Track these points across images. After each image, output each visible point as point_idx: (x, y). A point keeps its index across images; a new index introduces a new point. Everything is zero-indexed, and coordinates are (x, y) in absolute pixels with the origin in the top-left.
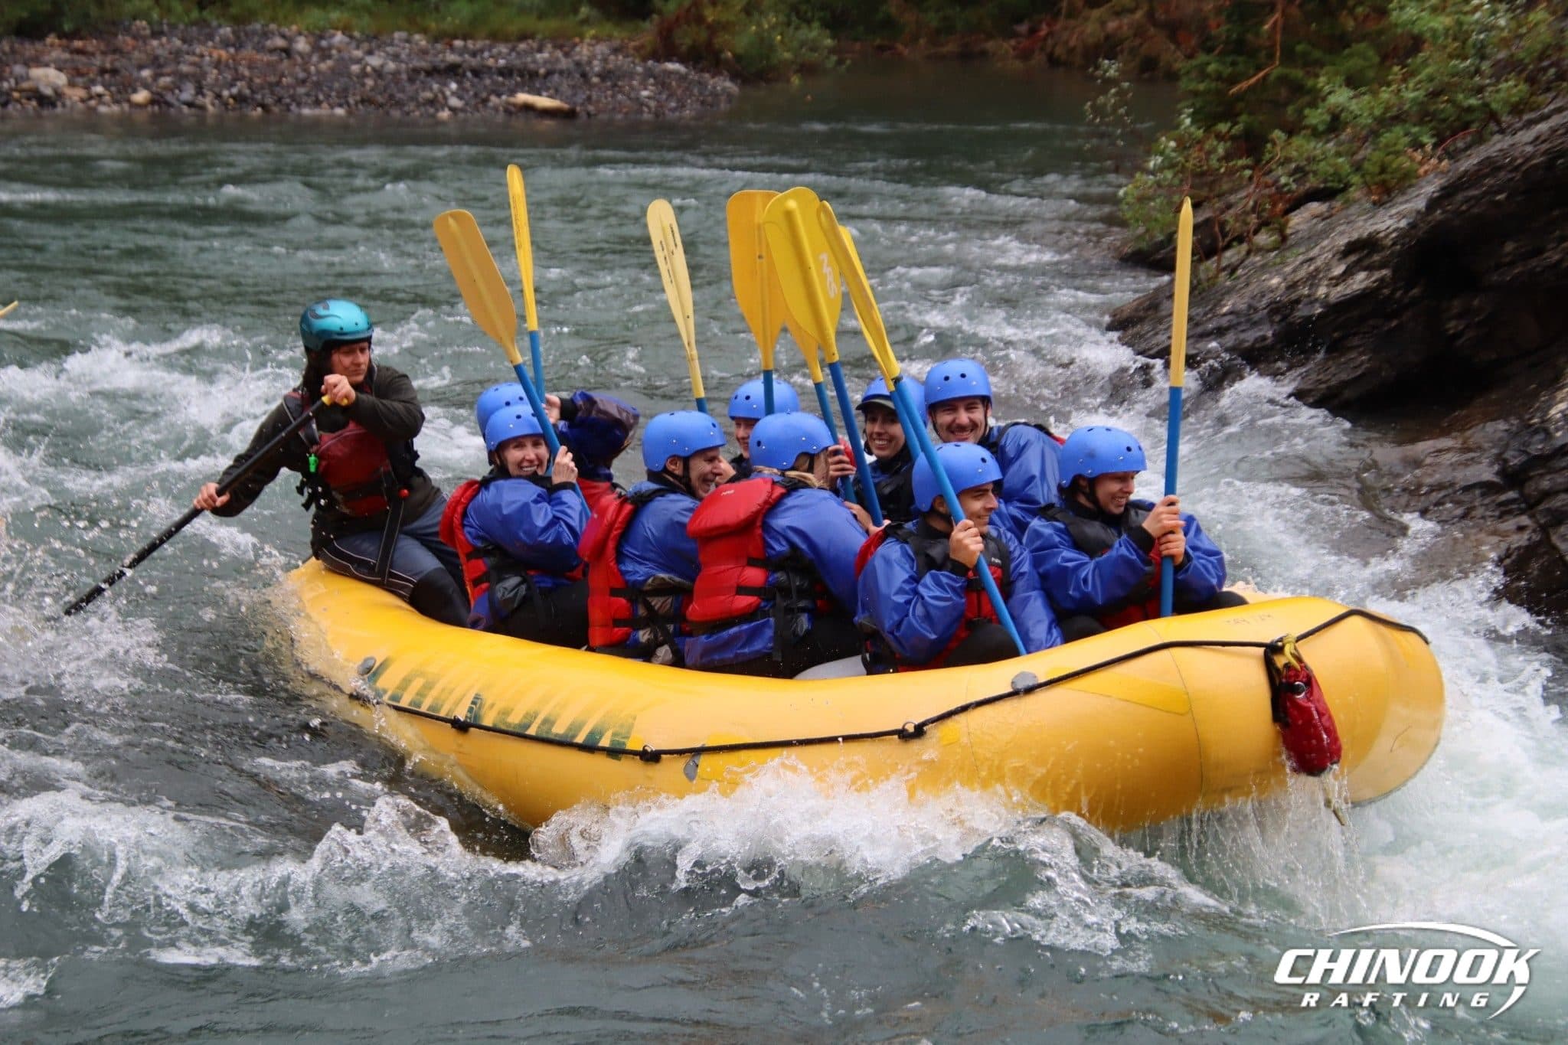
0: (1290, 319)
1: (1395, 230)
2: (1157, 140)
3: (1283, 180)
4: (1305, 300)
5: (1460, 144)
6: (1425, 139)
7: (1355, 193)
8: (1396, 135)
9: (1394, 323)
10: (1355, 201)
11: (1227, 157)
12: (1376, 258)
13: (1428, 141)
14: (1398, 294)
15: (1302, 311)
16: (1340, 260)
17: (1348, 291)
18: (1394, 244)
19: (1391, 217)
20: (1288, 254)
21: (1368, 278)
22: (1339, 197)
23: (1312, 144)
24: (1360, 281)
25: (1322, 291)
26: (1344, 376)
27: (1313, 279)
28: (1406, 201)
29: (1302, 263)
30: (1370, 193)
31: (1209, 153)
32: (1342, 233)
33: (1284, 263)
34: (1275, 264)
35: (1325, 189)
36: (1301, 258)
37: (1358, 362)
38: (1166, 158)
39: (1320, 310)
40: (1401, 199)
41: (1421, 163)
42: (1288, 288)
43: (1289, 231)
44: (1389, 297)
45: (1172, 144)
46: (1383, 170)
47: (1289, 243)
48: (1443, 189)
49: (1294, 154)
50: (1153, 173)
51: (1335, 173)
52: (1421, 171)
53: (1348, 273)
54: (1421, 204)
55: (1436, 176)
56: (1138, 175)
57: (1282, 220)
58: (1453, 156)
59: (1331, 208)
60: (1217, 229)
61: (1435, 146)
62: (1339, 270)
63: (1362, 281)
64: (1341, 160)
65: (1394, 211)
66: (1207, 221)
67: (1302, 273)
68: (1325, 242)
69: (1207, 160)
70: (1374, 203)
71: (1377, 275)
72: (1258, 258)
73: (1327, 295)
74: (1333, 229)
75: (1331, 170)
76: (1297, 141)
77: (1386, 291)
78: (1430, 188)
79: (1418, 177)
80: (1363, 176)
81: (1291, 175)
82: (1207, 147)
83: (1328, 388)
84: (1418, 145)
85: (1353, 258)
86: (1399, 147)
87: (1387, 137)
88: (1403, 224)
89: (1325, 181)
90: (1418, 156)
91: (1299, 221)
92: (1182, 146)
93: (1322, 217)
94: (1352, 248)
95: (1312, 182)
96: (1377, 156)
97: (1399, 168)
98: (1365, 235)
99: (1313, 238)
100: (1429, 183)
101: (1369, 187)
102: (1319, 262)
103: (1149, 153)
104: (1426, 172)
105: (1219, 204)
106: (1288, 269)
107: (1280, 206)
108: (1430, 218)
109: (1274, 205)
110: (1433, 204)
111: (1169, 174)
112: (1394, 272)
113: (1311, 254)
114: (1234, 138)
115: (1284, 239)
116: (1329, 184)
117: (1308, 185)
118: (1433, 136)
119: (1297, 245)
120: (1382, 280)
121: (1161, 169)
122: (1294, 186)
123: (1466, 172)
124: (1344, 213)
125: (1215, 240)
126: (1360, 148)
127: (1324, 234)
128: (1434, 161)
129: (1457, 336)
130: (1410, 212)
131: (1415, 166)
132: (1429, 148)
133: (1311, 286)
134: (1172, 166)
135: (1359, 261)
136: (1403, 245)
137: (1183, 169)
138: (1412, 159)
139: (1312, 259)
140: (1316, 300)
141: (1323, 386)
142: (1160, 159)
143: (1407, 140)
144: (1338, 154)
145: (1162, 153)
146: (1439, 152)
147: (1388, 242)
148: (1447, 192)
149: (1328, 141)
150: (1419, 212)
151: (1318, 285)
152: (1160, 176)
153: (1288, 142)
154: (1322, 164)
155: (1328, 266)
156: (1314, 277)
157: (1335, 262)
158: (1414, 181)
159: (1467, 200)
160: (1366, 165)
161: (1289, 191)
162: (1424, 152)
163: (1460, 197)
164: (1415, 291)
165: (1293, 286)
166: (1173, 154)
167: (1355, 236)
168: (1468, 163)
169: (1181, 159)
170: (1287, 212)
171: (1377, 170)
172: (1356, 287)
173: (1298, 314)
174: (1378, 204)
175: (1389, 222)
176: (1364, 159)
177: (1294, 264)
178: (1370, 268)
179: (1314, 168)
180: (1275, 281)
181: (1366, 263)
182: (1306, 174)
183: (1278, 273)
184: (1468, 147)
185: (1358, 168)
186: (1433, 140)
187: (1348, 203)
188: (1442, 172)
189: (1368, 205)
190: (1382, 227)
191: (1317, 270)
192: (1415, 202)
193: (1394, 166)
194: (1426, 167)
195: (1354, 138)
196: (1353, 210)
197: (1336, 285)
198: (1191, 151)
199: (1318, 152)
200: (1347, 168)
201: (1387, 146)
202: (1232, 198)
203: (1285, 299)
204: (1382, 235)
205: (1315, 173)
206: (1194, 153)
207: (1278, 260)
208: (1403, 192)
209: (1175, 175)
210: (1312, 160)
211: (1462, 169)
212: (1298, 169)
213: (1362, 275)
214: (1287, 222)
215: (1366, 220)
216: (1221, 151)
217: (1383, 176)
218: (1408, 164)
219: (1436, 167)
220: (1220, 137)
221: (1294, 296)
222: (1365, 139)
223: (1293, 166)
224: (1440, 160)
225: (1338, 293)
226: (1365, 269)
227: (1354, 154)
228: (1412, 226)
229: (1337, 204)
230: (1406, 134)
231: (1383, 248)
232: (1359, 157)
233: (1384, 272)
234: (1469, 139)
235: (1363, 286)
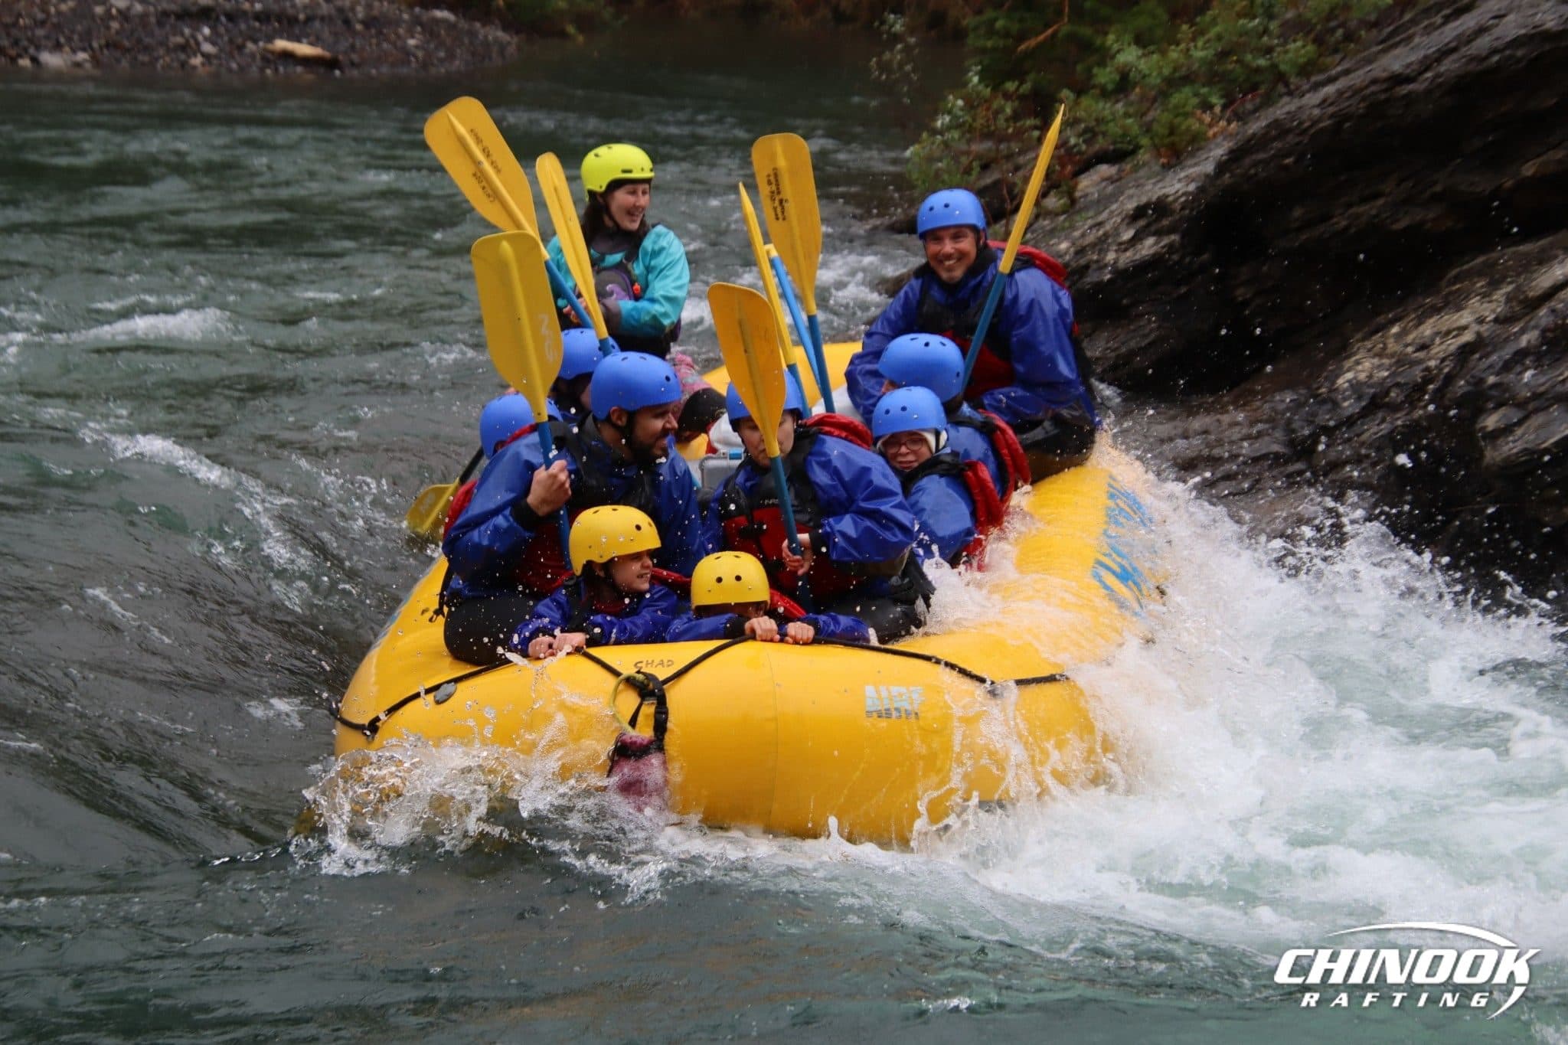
0: (1079, 285)
1: (1184, 194)
2: (944, 99)
3: (1073, 141)
4: (1094, 266)
5: (1249, 106)
6: (1214, 100)
7: (1143, 156)
8: (1184, 96)
9: (1183, 290)
10: (1144, 164)
11: (1016, 117)
12: (1165, 222)
13: (1216, 100)
14: (1187, 260)
15: (1092, 278)
16: (1129, 225)
17: (1137, 257)
18: (1183, 209)
19: (1180, 180)
20: (1078, 218)
21: (1156, 243)
22: (1129, 159)
23: (1101, 105)
24: (1149, 246)
25: (1111, 256)
26: (1133, 344)
27: (1101, 244)
28: (1196, 164)
29: (1090, 228)
30: (1159, 155)
31: (997, 112)
32: (1131, 197)
33: (1073, 228)
34: (1063, 229)
35: (1114, 151)
36: (1090, 222)
37: (1147, 331)
38: (955, 117)
39: (1109, 276)
40: (1190, 162)
41: (1210, 126)
42: (1077, 253)
43: (1078, 194)
44: (1176, 263)
45: (960, 103)
46: (1172, 131)
47: (1077, 207)
48: (1231, 152)
49: (1083, 114)
50: (941, 133)
51: (1124, 135)
52: (1211, 133)
53: (1136, 239)
54: (1209, 167)
55: (1225, 139)
56: (925, 135)
57: (1071, 183)
58: (1241, 117)
59: (1120, 171)
60: (1005, 192)
61: (1225, 107)
62: (1127, 235)
63: (1151, 247)
64: (1130, 121)
65: (1182, 175)
66: (996, 184)
67: (1091, 238)
68: (1114, 207)
69: (995, 119)
70: (1163, 166)
71: (1165, 241)
72: (1046, 222)
73: (1116, 261)
74: (1122, 193)
75: (1120, 132)
76: (1086, 101)
77: (1175, 257)
78: (1219, 151)
79: (1207, 139)
80: (1152, 138)
81: (1079, 135)
82: (995, 105)
83: (1118, 357)
84: (1207, 106)
85: (1142, 223)
86: (1188, 108)
87: (1176, 98)
88: (1192, 187)
89: (1114, 143)
90: (1207, 118)
91: (1088, 184)
92: (970, 106)
93: (1111, 180)
94: (1139, 213)
95: (1101, 144)
96: (1166, 117)
97: (1188, 129)
98: (1154, 199)
99: (1104, 201)
100: (1218, 146)
101: (1158, 150)
102: (1108, 227)
103: (934, 114)
104: (1215, 135)
105: (1010, 166)
106: (1077, 234)
107: (1069, 168)
108: (1219, 182)
109: (1063, 166)
110: (1221, 167)
111: (956, 134)
112: (1183, 238)
113: (1100, 218)
114: (1022, 98)
115: (1073, 201)
116: (1119, 146)
117: (1097, 147)
118: (1222, 97)
119: (1086, 208)
120: (1171, 247)
121: (949, 128)
122: (1084, 147)
123: (1254, 135)
124: (1134, 175)
125: (1003, 201)
126: (1149, 109)
127: (1113, 197)
128: (1223, 123)
129: (1245, 304)
130: (1199, 176)
131: (1204, 128)
132: (1218, 110)
133: (1100, 251)
134: (959, 126)
135: (1148, 225)
136: (1192, 210)
137: (971, 129)
138: (1201, 122)
139: (1100, 224)
140: (1106, 266)
141: (1113, 354)
142: (947, 118)
143: (1195, 101)
144: (1127, 115)
145: (949, 112)
146: (1228, 113)
147: (1177, 206)
148: (1235, 156)
149: (1117, 101)
150: (1207, 176)
151: (1108, 250)
152: (948, 136)
153: (1076, 103)
154: (1111, 125)
155: (1116, 231)
156: (1104, 241)
157: (1123, 227)
158: (1203, 143)
159: (1255, 164)
160: (1155, 127)
161: (1080, 153)
162: (1212, 113)
163: (1247, 161)
164: (1205, 257)
165: (1081, 252)
166: (960, 113)
167: (1144, 200)
168: (1256, 126)
169: (968, 118)
170: (1077, 173)
171: (1166, 132)
172: (1144, 252)
173: (1088, 280)
174: (1167, 167)
175: (1178, 186)
176: (1154, 120)
177: (1084, 229)
178: (1159, 233)
179: (1103, 128)
180: (1064, 246)
181: (1153, 228)
182: (1095, 135)
183: (1066, 238)
184: (1256, 110)
185: (1148, 129)
186: (1222, 101)
187: (1136, 168)
188: (1231, 135)
189: (1156, 168)
190: (1170, 190)
191: (1106, 235)
192: (1204, 165)
193: (1183, 127)
194: (1215, 129)
195: (1143, 98)
196: (1142, 173)
197: (1126, 250)
198: (979, 110)
199: (1107, 112)
200: (1135, 130)
201: (1176, 107)
202: (1021, 160)
203: (1074, 264)
204: (1171, 199)
205: (1104, 134)
206: (981, 112)
207: (1067, 224)
208: (1192, 154)
209: (963, 134)
210: (1100, 121)
211: (1251, 131)
212: (1086, 131)
213: (1151, 241)
214: (1076, 184)
215: (1155, 184)
216: (1008, 110)
217: (1172, 138)
218: (1196, 126)
219: (1223, 130)
220: (1007, 96)
221: (1083, 262)
222: (1154, 100)
223: (1083, 126)
224: (1229, 122)
225: (1127, 258)
226: (1154, 234)
227: (1144, 114)
228: (1201, 190)
229: (1128, 166)
230: (1196, 95)
231: (1172, 212)
232: (1149, 118)
233: (1174, 237)
234: (1258, 100)
235: (1152, 251)
